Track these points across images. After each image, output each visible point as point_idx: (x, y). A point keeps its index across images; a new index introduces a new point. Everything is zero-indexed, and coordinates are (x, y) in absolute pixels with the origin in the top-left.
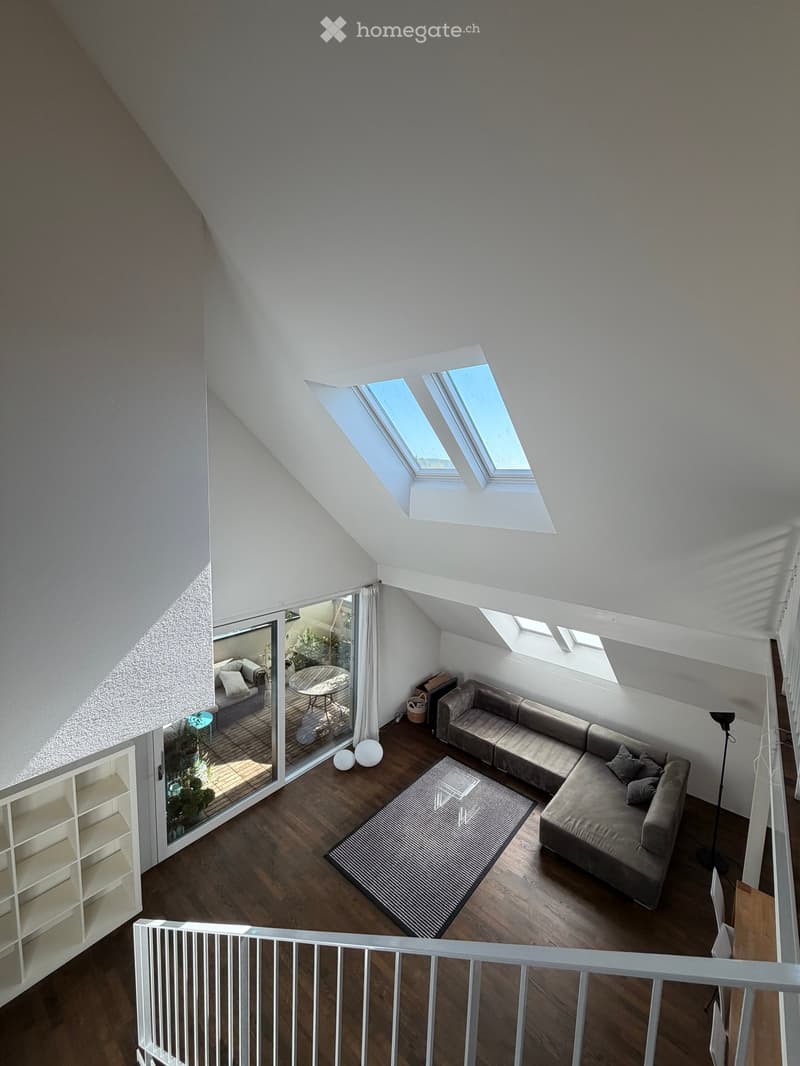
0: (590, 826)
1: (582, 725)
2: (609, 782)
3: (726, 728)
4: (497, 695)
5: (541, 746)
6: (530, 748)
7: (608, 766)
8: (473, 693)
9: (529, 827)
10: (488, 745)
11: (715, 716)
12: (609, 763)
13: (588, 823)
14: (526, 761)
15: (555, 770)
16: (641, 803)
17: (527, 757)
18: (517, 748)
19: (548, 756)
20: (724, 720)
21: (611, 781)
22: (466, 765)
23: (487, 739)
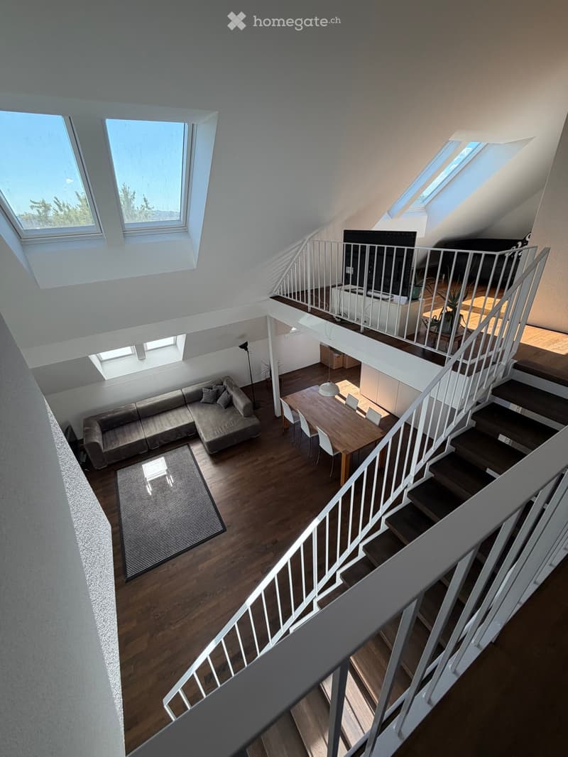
0: (225, 427)
1: (178, 393)
2: (210, 408)
3: (246, 349)
4: (117, 414)
5: (167, 419)
6: (163, 423)
7: (203, 403)
8: (97, 424)
9: (197, 455)
10: (141, 441)
11: (241, 347)
12: (203, 400)
13: (223, 427)
14: (170, 430)
15: (187, 422)
16: (230, 404)
17: (168, 428)
18: (158, 429)
19: (176, 419)
20: (244, 346)
21: (210, 407)
22: (134, 464)
23: (137, 440)
